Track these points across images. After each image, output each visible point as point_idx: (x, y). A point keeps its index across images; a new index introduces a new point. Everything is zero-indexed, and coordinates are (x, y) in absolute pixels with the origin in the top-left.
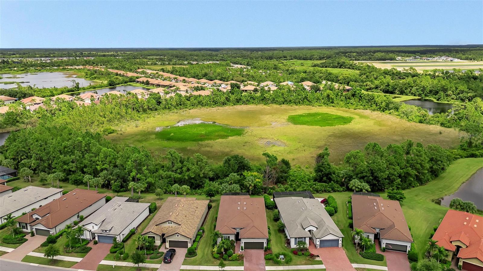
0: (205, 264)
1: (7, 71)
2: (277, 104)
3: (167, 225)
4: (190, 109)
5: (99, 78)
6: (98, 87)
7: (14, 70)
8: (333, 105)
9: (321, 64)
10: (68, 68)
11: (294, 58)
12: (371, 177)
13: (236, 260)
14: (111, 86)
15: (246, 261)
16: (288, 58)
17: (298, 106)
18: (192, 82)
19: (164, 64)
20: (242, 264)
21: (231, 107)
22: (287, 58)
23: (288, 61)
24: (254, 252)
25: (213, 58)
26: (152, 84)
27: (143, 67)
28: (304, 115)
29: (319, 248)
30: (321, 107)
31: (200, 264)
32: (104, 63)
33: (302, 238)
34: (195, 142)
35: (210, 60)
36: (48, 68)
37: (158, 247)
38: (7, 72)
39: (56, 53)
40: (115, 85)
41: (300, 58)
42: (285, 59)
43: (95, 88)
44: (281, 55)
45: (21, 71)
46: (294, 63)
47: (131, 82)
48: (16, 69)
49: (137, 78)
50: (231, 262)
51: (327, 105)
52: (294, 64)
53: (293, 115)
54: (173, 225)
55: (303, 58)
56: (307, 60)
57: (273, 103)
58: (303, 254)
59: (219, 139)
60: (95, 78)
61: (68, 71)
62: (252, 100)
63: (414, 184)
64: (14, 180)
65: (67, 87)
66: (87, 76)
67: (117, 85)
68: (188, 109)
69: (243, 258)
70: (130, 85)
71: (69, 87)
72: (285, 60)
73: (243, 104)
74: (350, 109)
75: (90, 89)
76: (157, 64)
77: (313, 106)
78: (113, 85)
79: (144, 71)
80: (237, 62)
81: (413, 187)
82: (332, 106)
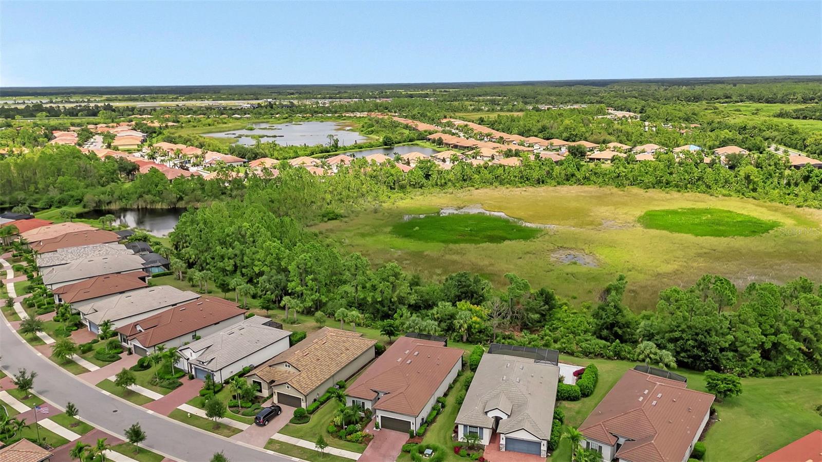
0: (310, 439)
1: (266, 118)
2: (641, 187)
3: (283, 368)
4: (477, 189)
5: (378, 133)
6: (366, 147)
7: (276, 118)
8: (754, 194)
9: (795, 111)
10: (345, 116)
11: (747, 98)
12: (691, 342)
13: (357, 441)
14: (386, 145)
15: (371, 446)
16: (734, 99)
17: (680, 194)
18: (514, 142)
19: (493, 110)
20: (361, 451)
21: (551, 188)
22: (731, 98)
23: (731, 104)
24: (393, 434)
25: (584, 99)
26: (447, 144)
27: (453, 115)
28: (680, 210)
29: (504, 450)
30: (726, 198)
31: (302, 438)
32: (400, 108)
33: (477, 427)
34: (442, 244)
35: (577, 102)
36: (320, 115)
37: (263, 399)
38: (266, 120)
39: (349, 91)
40: (393, 143)
41: (759, 99)
42: (727, 100)
43: (361, 148)
44: (720, 93)
45: (284, 119)
46: (742, 109)
47: (419, 140)
48: (277, 116)
49: (430, 134)
50: (348, 442)
51: (743, 194)
52: (740, 111)
53: (658, 209)
54: (291, 369)
55: (766, 100)
56: (775, 103)
57: (634, 185)
58: (469, 455)
59: (486, 242)
60: (372, 132)
61: (344, 120)
62: (593, 178)
63: (799, 369)
64: (164, 275)
65: (322, 146)
66: (362, 129)
67: (396, 143)
68: (472, 188)
69: (369, 441)
70: (417, 145)
71: (324, 146)
72: (726, 102)
73: (575, 183)
74: (787, 205)
75: (353, 149)
76: (482, 109)
77: (711, 195)
78: (390, 145)
79: (450, 121)
80: (623, 107)
81: (796, 374)
82: (753, 197)
